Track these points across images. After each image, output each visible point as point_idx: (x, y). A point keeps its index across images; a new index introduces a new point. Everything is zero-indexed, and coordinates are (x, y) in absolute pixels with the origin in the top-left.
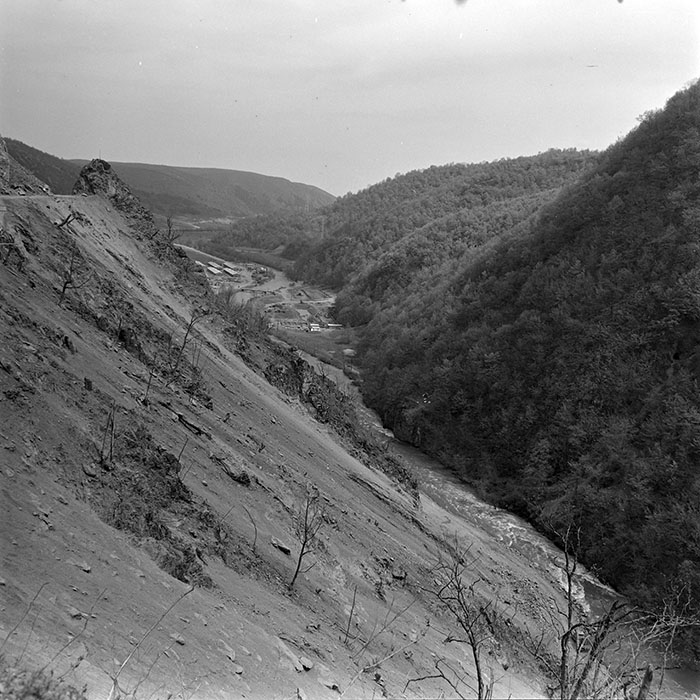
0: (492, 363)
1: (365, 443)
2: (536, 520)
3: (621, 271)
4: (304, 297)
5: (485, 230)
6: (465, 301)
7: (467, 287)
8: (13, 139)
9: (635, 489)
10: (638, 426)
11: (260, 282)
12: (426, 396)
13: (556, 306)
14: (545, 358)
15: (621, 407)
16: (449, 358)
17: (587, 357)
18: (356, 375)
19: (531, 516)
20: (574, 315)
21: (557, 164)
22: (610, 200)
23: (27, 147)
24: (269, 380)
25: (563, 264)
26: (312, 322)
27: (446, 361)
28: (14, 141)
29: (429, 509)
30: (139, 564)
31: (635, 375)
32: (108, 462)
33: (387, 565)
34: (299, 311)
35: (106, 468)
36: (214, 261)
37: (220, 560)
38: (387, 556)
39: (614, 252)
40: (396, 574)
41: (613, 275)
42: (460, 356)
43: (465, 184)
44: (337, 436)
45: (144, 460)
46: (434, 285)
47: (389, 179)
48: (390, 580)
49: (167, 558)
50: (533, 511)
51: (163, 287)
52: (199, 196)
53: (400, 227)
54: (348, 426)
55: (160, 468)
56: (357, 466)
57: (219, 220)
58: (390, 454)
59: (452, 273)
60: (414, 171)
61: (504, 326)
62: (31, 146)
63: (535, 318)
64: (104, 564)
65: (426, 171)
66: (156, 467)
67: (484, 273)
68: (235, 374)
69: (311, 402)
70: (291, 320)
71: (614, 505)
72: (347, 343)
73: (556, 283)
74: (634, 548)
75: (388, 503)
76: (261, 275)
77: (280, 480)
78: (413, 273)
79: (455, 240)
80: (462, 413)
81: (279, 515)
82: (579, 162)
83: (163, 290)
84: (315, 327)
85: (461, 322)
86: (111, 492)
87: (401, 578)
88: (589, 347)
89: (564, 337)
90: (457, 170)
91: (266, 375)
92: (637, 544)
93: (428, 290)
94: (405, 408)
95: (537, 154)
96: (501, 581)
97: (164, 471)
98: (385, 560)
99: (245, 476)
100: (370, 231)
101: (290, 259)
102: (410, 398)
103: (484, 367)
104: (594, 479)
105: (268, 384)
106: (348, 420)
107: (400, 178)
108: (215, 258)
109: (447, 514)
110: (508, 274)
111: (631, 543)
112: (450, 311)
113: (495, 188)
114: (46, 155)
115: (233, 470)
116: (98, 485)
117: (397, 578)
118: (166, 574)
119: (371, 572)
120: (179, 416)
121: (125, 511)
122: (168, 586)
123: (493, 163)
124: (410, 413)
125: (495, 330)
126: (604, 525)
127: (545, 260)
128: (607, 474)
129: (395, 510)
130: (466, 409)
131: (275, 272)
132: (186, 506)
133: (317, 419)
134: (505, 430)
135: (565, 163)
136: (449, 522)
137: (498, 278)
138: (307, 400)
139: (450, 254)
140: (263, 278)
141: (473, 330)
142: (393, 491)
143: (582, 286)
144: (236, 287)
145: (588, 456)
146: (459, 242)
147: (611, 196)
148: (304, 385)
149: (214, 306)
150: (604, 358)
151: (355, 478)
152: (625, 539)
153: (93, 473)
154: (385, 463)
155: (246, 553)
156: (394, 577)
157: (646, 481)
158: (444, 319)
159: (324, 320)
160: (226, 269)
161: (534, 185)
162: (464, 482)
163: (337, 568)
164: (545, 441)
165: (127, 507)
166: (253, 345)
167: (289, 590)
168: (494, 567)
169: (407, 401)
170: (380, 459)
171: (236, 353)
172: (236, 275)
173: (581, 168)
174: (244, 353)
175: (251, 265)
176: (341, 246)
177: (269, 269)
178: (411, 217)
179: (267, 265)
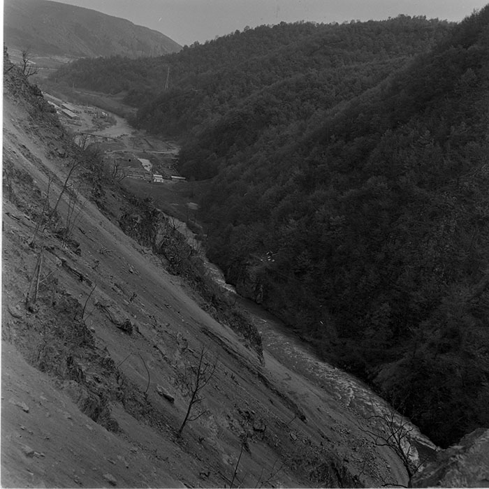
0: (337, 226)
1: (213, 298)
2: (374, 381)
3: (470, 144)
4: (146, 146)
5: (334, 94)
6: (313, 163)
7: (315, 149)
9: (472, 356)
10: (478, 295)
11: (101, 128)
12: (270, 254)
13: (403, 174)
14: (390, 224)
15: (461, 277)
16: (296, 219)
17: (431, 226)
18: (199, 229)
19: (369, 377)
20: (420, 184)
21: (407, 31)
22: (463, 73)
24: (124, 230)
25: (412, 133)
26: (155, 173)
27: (292, 221)
29: (271, 366)
30: (64, 406)
31: (477, 246)
32: (32, 305)
33: (249, 417)
34: (141, 160)
35: (30, 310)
36: (52, 101)
37: (120, 405)
38: (248, 409)
39: (464, 124)
40: (256, 427)
41: (461, 147)
42: (306, 216)
43: (315, 45)
44: (190, 289)
45: (54, 304)
46: (281, 145)
47: (237, 32)
48: (252, 432)
49: (88, 401)
50: (370, 373)
51: (18, 126)
53: (248, 83)
54: (198, 279)
55: (69, 312)
56: (208, 319)
58: (237, 309)
59: (300, 134)
60: (263, 27)
61: (351, 190)
63: (383, 184)
64: (38, 406)
65: (275, 27)
66: (65, 311)
67: (333, 137)
68: (93, 222)
69: (164, 254)
70: (133, 169)
71: (451, 371)
72: (192, 197)
73: (405, 151)
74: (469, 413)
75: (236, 358)
76: (102, 120)
77: (154, 331)
78: (259, 131)
79: (303, 101)
80: (306, 273)
81: (159, 363)
82: (429, 30)
83: (18, 128)
84: (158, 178)
85: (308, 184)
86: (36, 334)
87: (261, 431)
88: (433, 216)
89: (409, 205)
90: (306, 28)
91: (121, 224)
92: (473, 409)
93: (275, 150)
94: (249, 264)
95: (387, 19)
96: (340, 438)
97: (72, 315)
98: (247, 412)
99: (128, 324)
100: (217, 85)
101: (132, 106)
102: (254, 255)
103: (329, 229)
104: (432, 345)
105: (122, 232)
106: (198, 274)
107: (248, 32)
109: (288, 371)
110: (356, 139)
111: (466, 408)
112: (297, 172)
113: (345, 51)
115: (117, 318)
116: (24, 326)
117: (258, 430)
118: (86, 417)
119: (236, 424)
120: (62, 260)
121: (49, 354)
122: (90, 428)
123: (343, 24)
124: (253, 270)
125: (342, 194)
126: (440, 389)
127: (394, 128)
128: (446, 341)
129: (242, 365)
130: (309, 269)
131: (116, 118)
132: (90, 351)
133: (169, 271)
134: (347, 292)
135: (416, 31)
136: (290, 379)
137: (346, 142)
138: (160, 252)
139: (298, 114)
140: (104, 123)
141: (319, 192)
142: (241, 345)
143: (430, 156)
144: (76, 130)
145: (428, 322)
146: (307, 103)
147: (464, 69)
148: (158, 236)
149: (70, 150)
150: (448, 228)
151: (206, 331)
152: (460, 404)
153: (19, 314)
154: (232, 318)
155: (139, 399)
156: (254, 429)
157: (483, 349)
158: (291, 179)
159: (167, 172)
160: (64, 110)
161: (383, 51)
162: (304, 340)
163: (210, 418)
164: (386, 305)
165: (51, 350)
166: (108, 192)
167: (178, 437)
168: (334, 425)
169: (251, 258)
170: (227, 314)
171: (91, 199)
172: (75, 118)
173: (430, 37)
174: (99, 200)
175: (91, 108)
176: (187, 97)
177: (110, 114)
178: (259, 73)
179: (108, 110)
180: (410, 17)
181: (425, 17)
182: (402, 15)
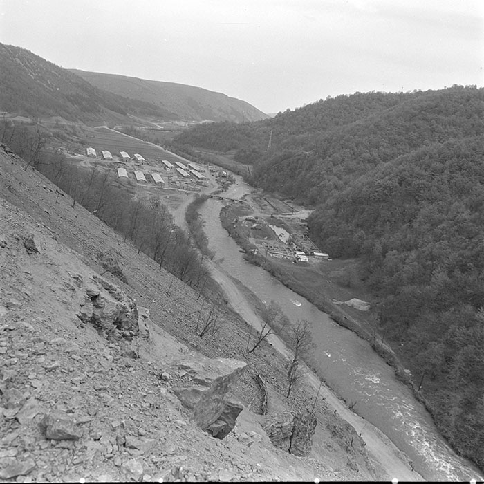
4: (270, 209)
8: (23, 48)
11: (225, 188)
23: (34, 55)
28: (24, 50)
36: (180, 161)
52: (161, 102)
57: (177, 122)
62: (37, 55)
76: (224, 180)
84: (301, 256)
107: (330, 101)
108: (181, 158)
114: (49, 63)
140: (226, 183)
144: (205, 193)
160: (192, 171)
172: (202, 179)
175: (212, 167)
176: (299, 159)
177: (229, 173)
178: (367, 138)
179: (226, 168)
180: (462, 87)
181: (476, 86)
182: (456, 85)
